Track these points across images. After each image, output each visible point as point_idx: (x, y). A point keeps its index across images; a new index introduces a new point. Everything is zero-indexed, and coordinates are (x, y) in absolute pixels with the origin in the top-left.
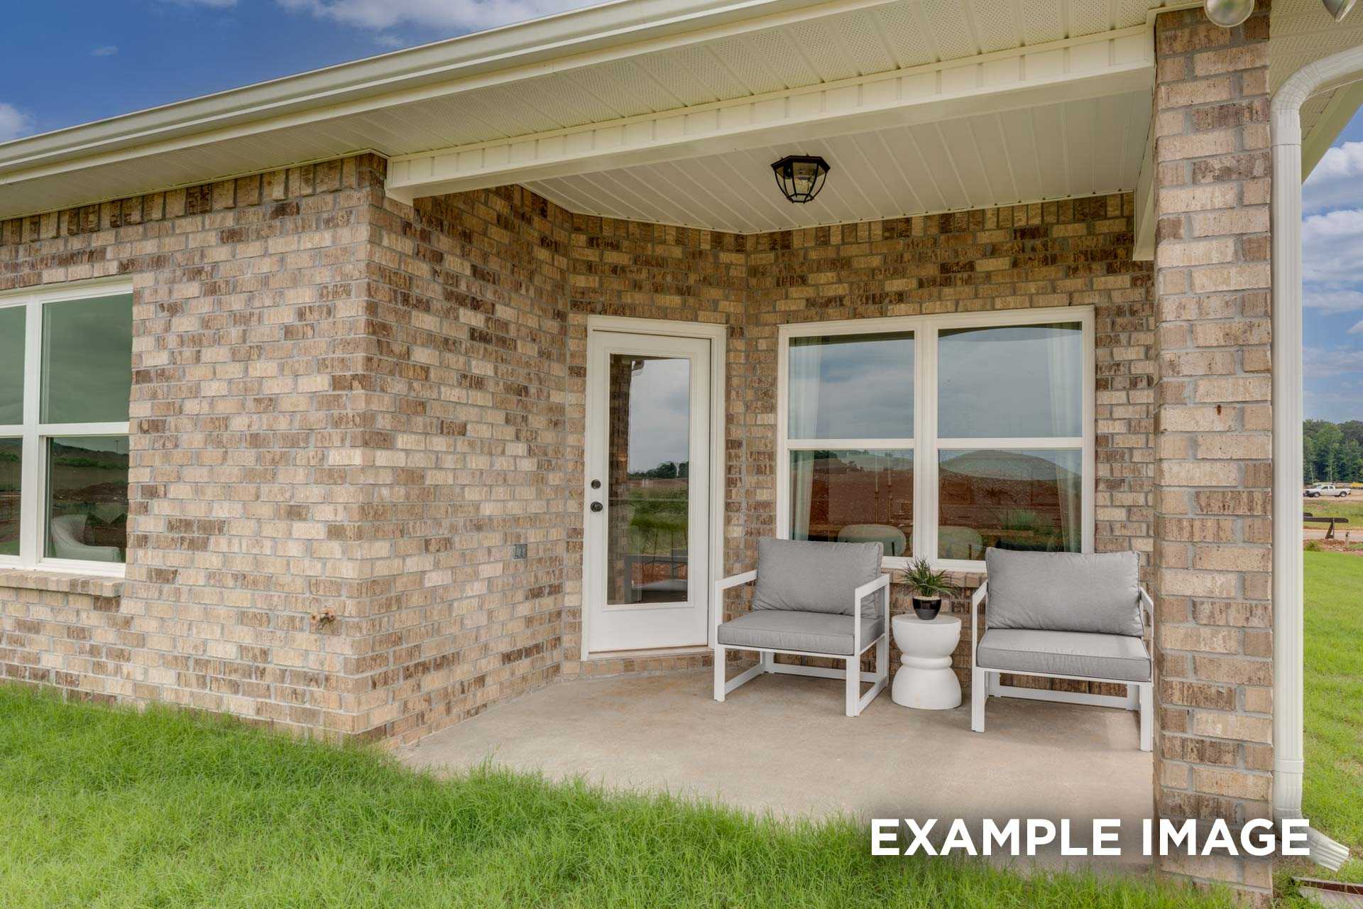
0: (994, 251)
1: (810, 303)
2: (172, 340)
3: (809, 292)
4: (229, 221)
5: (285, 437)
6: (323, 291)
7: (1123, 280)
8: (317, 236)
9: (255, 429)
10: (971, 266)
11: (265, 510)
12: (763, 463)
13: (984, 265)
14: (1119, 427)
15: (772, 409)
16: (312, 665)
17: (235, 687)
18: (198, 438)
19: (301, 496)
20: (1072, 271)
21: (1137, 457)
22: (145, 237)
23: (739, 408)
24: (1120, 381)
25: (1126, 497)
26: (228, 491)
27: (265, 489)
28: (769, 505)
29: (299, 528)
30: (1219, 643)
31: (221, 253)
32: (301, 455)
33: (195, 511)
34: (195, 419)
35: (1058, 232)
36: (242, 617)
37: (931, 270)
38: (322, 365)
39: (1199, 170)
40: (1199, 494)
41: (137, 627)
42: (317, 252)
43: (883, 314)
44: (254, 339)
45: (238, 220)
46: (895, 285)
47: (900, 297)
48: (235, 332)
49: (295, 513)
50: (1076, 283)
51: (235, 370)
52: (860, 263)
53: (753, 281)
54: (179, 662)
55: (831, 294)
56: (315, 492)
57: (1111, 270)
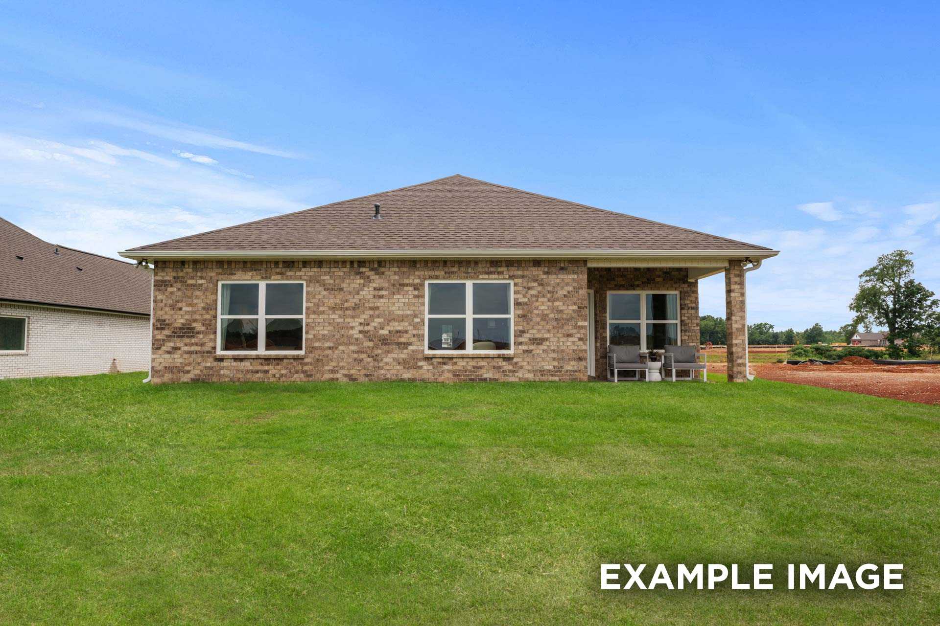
0: (659, 276)
1: (616, 286)
2: (528, 296)
3: (616, 283)
4: (546, 269)
5: (566, 319)
6: (575, 288)
7: (686, 285)
8: (573, 276)
9: (556, 317)
10: (654, 279)
11: (560, 335)
12: (604, 328)
13: (658, 280)
14: (686, 318)
15: (605, 312)
16: (576, 368)
17: (552, 375)
18: (538, 319)
19: (571, 332)
20: (676, 283)
21: (690, 325)
22: (518, 270)
23: (598, 312)
24: (686, 308)
25: (688, 334)
26: (549, 331)
27: (560, 331)
28: (606, 337)
29: (570, 339)
30: (740, 350)
31: (544, 277)
32: (570, 323)
33: (538, 336)
34: (538, 315)
35: (673, 273)
36: (554, 359)
37: (645, 280)
38: (575, 304)
39: (736, 283)
40: (737, 329)
41: (520, 364)
42: (574, 279)
43: (634, 290)
44: (556, 297)
45: (548, 270)
46: (637, 283)
47: (638, 286)
48: (549, 295)
49: (569, 335)
50: (677, 285)
51: (550, 304)
52: (629, 276)
53: (601, 279)
54: (535, 372)
55: (621, 283)
56: (575, 331)
57: (684, 283)
